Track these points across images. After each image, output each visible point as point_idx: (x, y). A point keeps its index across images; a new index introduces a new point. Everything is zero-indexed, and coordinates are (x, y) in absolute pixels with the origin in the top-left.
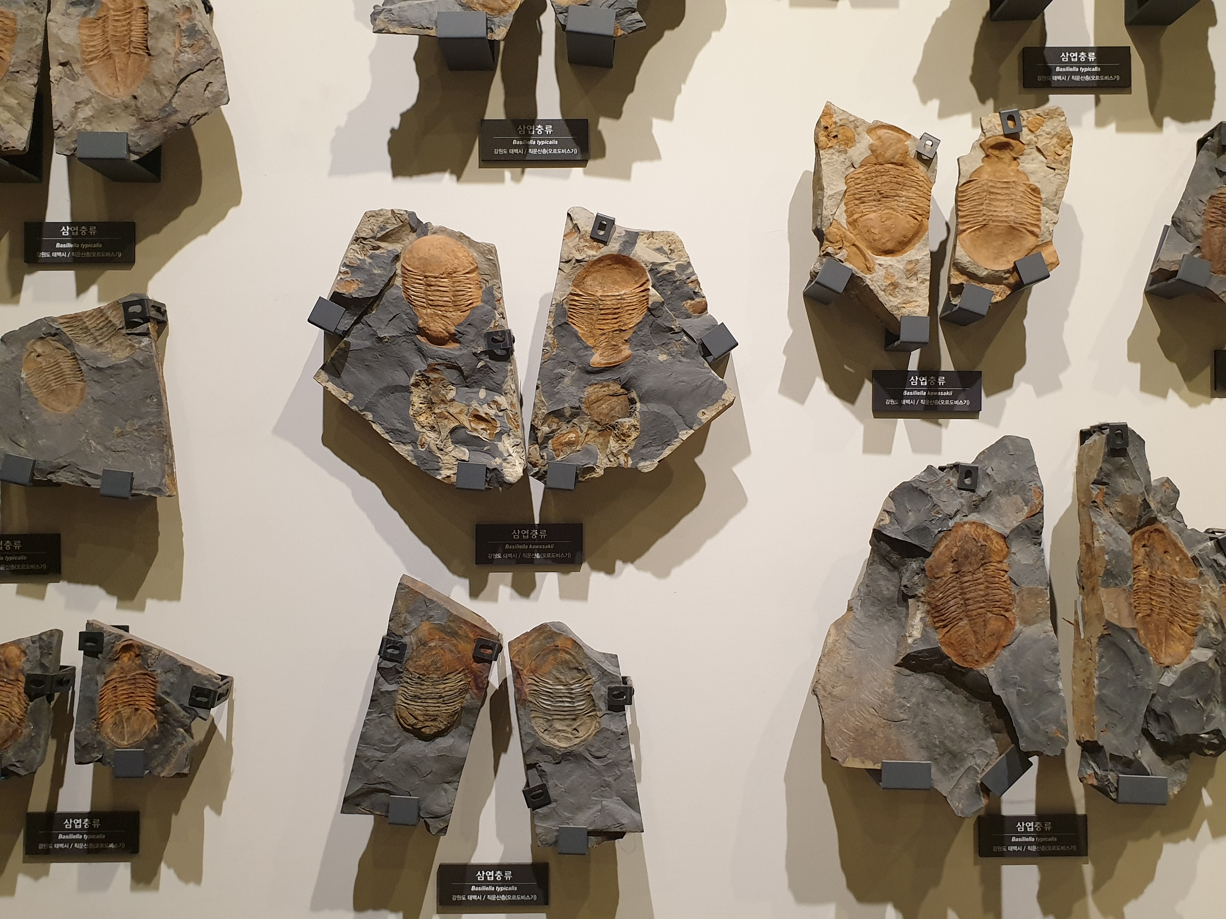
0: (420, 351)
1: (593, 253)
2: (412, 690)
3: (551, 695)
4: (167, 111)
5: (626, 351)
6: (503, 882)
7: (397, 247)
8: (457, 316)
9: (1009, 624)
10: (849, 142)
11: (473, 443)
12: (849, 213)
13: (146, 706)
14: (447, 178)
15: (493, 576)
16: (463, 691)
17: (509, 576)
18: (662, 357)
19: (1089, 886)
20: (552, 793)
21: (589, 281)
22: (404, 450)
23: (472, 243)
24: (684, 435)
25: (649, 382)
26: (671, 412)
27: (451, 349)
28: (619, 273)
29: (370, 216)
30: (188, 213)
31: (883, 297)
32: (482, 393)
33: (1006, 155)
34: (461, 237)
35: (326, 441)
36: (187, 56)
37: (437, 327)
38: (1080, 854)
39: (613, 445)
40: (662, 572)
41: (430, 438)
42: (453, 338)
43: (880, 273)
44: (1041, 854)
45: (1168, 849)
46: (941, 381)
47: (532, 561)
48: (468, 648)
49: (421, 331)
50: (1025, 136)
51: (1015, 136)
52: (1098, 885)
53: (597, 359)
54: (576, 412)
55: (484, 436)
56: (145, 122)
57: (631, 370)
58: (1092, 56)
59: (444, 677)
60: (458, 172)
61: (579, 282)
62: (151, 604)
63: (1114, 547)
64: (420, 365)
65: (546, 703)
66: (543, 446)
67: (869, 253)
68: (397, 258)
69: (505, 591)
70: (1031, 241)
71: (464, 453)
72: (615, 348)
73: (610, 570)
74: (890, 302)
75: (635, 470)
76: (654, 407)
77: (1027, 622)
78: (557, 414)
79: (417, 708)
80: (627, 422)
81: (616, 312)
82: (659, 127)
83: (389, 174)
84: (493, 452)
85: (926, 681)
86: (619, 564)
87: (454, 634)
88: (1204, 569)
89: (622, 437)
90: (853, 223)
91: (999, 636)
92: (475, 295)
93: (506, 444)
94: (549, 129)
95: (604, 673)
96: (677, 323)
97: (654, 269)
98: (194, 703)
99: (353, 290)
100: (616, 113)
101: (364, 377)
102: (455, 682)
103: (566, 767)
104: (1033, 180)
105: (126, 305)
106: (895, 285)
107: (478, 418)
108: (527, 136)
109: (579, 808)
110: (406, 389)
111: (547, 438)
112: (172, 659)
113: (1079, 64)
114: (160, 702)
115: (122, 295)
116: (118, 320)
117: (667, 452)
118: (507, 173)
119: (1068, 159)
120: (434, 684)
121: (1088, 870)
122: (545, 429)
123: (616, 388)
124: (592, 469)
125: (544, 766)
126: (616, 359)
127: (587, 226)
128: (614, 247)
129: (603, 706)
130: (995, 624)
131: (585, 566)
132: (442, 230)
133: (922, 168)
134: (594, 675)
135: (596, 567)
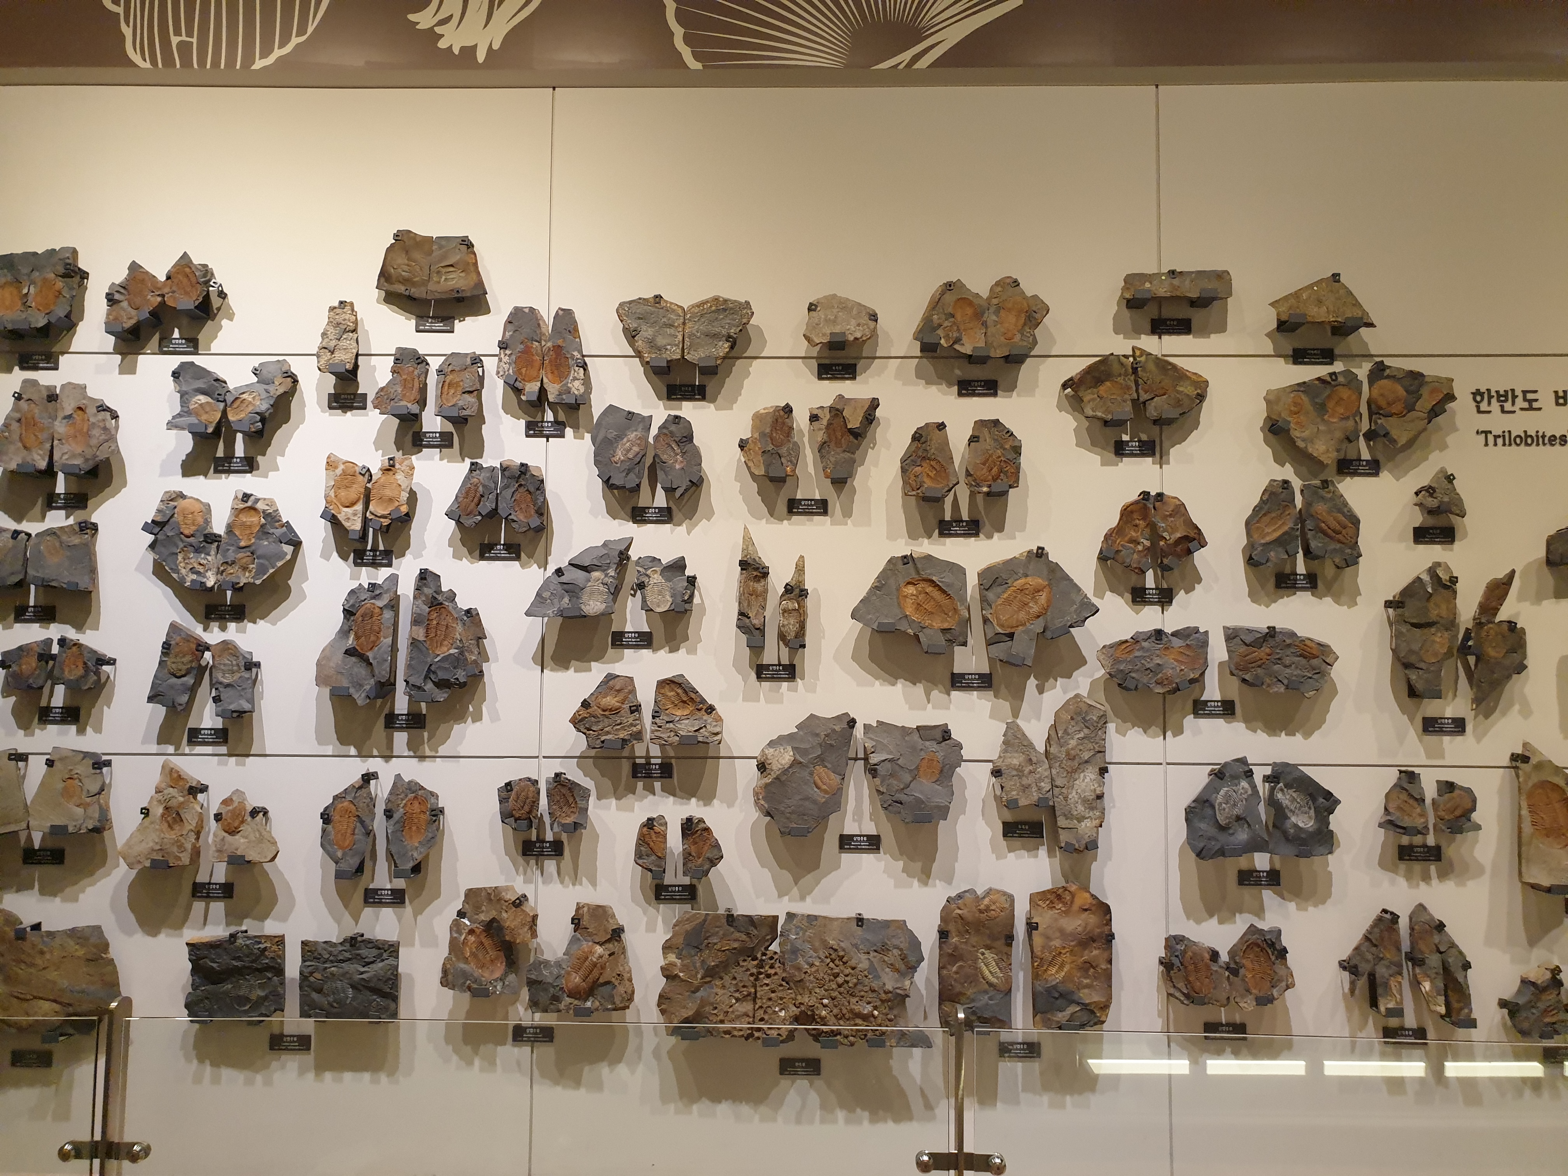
0: (182, 541)
1: (242, 506)
2: (173, 660)
3: (225, 665)
4: (95, 456)
5: (253, 540)
6: (211, 734)
7: (175, 504)
8: (194, 528)
9: (378, 638)
10: (336, 468)
11: (198, 573)
12: (335, 492)
13: (81, 665)
14: (202, 478)
15: (212, 624)
16: (191, 661)
17: (217, 624)
18: (266, 543)
19: (426, 740)
20: (222, 698)
21: (240, 516)
22: (175, 576)
23: (201, 502)
24: (271, 571)
25: (259, 552)
26: (267, 563)
27: (191, 540)
28: (253, 512)
29: (166, 492)
30: (107, 490)
31: (343, 522)
32: (203, 556)
33: (391, 473)
34: (198, 500)
35: (154, 573)
36: (103, 437)
37: (187, 532)
38: (420, 728)
39: (247, 574)
40: (274, 624)
41: (183, 571)
42: (192, 536)
43: (343, 514)
44: (407, 728)
45: (456, 727)
46: (378, 553)
47: (225, 618)
48: (194, 646)
49: (182, 533)
50: (397, 466)
51: (393, 466)
52: (429, 741)
53: (243, 544)
54: (233, 562)
55: (202, 571)
56: (87, 460)
57: (253, 548)
58: (438, 435)
59: (184, 656)
60: (206, 476)
61: (237, 516)
62: (88, 631)
63: (419, 612)
64: (181, 545)
65: (222, 667)
66: (222, 574)
67: (340, 507)
68: (175, 507)
69: (216, 630)
70: (397, 504)
71: (194, 577)
72: (250, 540)
73: (255, 622)
74: (346, 524)
75: (254, 583)
76: (261, 561)
77: (385, 638)
78: (227, 563)
79: (174, 666)
80: (252, 566)
81: (250, 527)
82: (279, 459)
83: (181, 476)
84: (205, 577)
85: (354, 659)
86: (258, 620)
87: (188, 641)
88: (459, 621)
89: (250, 571)
90: (336, 496)
91: (374, 642)
92: (200, 520)
93: (209, 574)
94: (238, 460)
95: (244, 657)
96: (271, 531)
97: (264, 511)
98: (97, 664)
99: (158, 519)
100: (264, 454)
101: (163, 550)
102: (188, 658)
103: (228, 689)
104: (399, 482)
105: (80, 523)
106: (349, 519)
107: (200, 564)
108: (230, 463)
109: (230, 703)
110: (177, 554)
111: (223, 572)
112: (91, 649)
113: (433, 438)
114: (85, 663)
115: (80, 520)
116: (77, 528)
117: (265, 577)
118: (223, 476)
119: (412, 474)
120: (181, 658)
121: (426, 734)
122: (222, 568)
123: (249, 554)
124: (239, 583)
125: (221, 689)
126: (249, 543)
127: (240, 496)
128: (249, 504)
129: (243, 669)
130: (373, 638)
131: (246, 621)
132: (192, 498)
133: (362, 477)
134: (241, 658)
135: (249, 621)
